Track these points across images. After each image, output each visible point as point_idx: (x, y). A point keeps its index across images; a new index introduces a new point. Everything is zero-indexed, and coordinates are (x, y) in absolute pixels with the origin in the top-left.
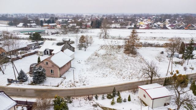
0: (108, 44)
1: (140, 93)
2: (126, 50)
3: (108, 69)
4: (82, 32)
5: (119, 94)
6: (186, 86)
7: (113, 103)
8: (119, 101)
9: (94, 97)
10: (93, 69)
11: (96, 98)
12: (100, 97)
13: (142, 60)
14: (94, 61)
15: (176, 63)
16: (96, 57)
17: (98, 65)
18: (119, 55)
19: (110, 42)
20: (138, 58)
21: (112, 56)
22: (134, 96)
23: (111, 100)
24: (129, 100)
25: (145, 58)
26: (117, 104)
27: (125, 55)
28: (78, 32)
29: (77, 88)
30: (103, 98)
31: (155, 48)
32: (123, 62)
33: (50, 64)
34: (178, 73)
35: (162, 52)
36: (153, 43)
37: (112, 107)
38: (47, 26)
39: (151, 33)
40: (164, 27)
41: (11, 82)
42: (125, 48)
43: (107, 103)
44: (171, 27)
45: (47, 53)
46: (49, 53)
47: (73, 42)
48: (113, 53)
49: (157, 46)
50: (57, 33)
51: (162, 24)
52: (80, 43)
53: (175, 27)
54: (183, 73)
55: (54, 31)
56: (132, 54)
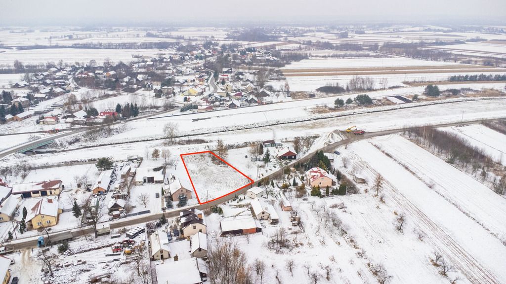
1: (249, 194)
2: (213, 160)
3: (216, 184)
4: (117, 132)
5: (238, 198)
6: (269, 184)
7: (238, 202)
8: (241, 200)
10: (206, 186)
11: (228, 202)
12: (230, 201)
15: (261, 167)
17: (206, 183)
18: (211, 167)
20: (230, 167)
21: (207, 170)
22: (246, 197)
23: (236, 201)
24: (245, 199)
25: (236, 167)
26: (240, 202)
27: (216, 166)
28: (113, 132)
30: (231, 201)
31: (236, 149)
32: (223, 175)
33: (184, 191)
34: (263, 175)
35: (246, 157)
36: (233, 144)
37: (238, 204)
38: (12, 119)
39: (218, 117)
40: (231, 104)
41: (163, 209)
42: (210, 156)
43: (235, 203)
44: (238, 97)
45: (145, 181)
46: (147, 181)
47: (142, 159)
48: (205, 166)
49: (238, 147)
50: (77, 140)
51: (225, 91)
52: (153, 157)
53: (242, 96)
54: (266, 175)
55: (70, 138)
56: (222, 163)
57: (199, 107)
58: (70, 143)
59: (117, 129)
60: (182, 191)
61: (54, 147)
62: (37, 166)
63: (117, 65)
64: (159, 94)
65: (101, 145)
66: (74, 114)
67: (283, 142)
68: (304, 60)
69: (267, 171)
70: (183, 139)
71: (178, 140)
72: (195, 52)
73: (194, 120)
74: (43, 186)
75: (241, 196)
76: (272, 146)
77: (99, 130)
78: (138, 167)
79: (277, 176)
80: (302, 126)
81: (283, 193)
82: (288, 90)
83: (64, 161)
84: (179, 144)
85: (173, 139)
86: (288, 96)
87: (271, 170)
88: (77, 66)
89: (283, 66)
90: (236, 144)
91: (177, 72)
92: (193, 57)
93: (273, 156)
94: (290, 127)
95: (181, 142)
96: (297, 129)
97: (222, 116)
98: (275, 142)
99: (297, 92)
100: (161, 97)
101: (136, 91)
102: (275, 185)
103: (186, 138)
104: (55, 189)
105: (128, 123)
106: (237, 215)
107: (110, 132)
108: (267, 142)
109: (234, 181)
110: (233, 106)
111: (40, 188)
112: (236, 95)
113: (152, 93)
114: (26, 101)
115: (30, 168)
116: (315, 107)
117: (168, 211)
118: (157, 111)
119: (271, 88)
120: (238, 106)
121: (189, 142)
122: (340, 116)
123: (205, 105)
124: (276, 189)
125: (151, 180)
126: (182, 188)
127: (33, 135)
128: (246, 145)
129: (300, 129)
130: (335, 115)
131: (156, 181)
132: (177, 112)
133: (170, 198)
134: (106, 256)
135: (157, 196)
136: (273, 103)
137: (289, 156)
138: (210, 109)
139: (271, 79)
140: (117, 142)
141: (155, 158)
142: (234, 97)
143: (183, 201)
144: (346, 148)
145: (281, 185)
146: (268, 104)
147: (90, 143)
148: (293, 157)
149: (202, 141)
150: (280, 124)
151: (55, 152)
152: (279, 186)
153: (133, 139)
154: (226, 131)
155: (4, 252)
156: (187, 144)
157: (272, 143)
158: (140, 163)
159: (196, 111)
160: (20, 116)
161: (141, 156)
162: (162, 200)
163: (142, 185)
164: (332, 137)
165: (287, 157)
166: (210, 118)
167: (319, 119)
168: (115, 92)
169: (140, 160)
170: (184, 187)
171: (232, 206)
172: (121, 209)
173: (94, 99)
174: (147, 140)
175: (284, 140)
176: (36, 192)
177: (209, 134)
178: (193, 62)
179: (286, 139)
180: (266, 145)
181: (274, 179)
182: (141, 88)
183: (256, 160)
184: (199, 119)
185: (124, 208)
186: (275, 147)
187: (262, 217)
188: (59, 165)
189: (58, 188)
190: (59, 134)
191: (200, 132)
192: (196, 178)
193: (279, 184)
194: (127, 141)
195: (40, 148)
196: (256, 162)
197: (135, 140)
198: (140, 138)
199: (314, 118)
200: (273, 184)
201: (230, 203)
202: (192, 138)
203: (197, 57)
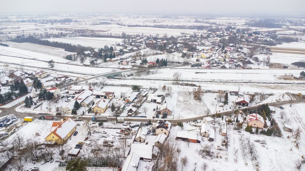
0: (182, 91)
1: (204, 120)
2: (195, 97)
3: (189, 111)
4: (152, 73)
5: (197, 121)
6: (221, 117)
7: (195, 123)
8: (197, 122)
9: (189, 122)
10: (182, 111)
11: (190, 122)
12: (191, 122)
13: (204, 105)
14: (180, 106)
15: (221, 106)
16: (180, 103)
17: (183, 109)
18: (191, 101)
19: (183, 89)
20: (202, 103)
21: (188, 102)
22: (201, 121)
23: (195, 122)
24: (200, 122)
25: (206, 104)
27: (195, 101)
28: (150, 73)
29: (181, 119)
30: (192, 122)
31: (212, 93)
32: (195, 106)
33: (167, 110)
34: (219, 111)
35: (215, 99)
36: (211, 90)
37: (195, 124)
38: (110, 61)
39: (211, 73)
40: (223, 66)
41: (154, 117)
42: (194, 95)
43: (194, 123)
44: (231, 62)
45: (152, 101)
46: (153, 101)
47: (157, 89)
48: (188, 99)
49: (214, 92)
50: (132, 75)
51: (223, 58)
52: (162, 90)
53: (234, 62)
54: (222, 111)
55: (129, 73)
56: (199, 100)
57: (202, 66)
58: (128, 76)
59: (152, 72)
60: (166, 110)
61: (121, 76)
62: (108, 84)
63: (170, 38)
64: (184, 55)
65: (142, 79)
66: (136, 61)
67: (245, 94)
68: (294, 42)
69: (223, 110)
70: (184, 82)
71: (181, 82)
72: (218, 33)
73: (196, 73)
74: (105, 94)
75: (199, 121)
76: (236, 95)
77: (144, 71)
78: (153, 93)
79: (228, 114)
80: (266, 87)
81: (226, 125)
82: (269, 62)
83: (121, 84)
84: (181, 85)
85: (178, 82)
86: (267, 66)
87: (227, 109)
88: (150, 37)
89: (275, 45)
90: (213, 90)
91: (201, 44)
92: (215, 36)
93: (233, 102)
94: (256, 86)
95: (182, 84)
96: (261, 88)
97: (214, 73)
98: (239, 93)
99: (276, 64)
100: (184, 57)
101: (173, 52)
102: (224, 119)
103: (186, 82)
104: (110, 96)
105: (160, 69)
106: (191, 130)
107: (148, 73)
108: (233, 92)
109: (200, 111)
110: (224, 67)
111: (104, 94)
112: (229, 61)
113: (181, 55)
114: (119, 53)
115: (106, 85)
116: (284, 75)
117: (156, 119)
118: (179, 65)
119: (256, 59)
120: (227, 68)
121: (187, 85)
122: (301, 84)
123: (207, 65)
124: (224, 121)
125: (155, 101)
126: (166, 108)
127: (114, 69)
128: (219, 92)
129: (263, 88)
130: (297, 83)
131: (157, 102)
132: (189, 67)
133: (159, 113)
134: (117, 133)
135: (154, 110)
136: (252, 69)
137: (244, 103)
138: (209, 67)
139: (260, 53)
140: (150, 79)
141: (163, 90)
142: (228, 62)
143: (165, 116)
144: (290, 106)
145: (227, 120)
146: (248, 69)
147: (137, 77)
148: (246, 105)
149: (194, 85)
150: (251, 83)
151: (121, 79)
152: (226, 120)
153: (159, 78)
154: (212, 82)
155: (78, 120)
156: (185, 85)
157: (236, 93)
158: (155, 91)
159: (200, 67)
160: (113, 59)
161: (157, 87)
162: (156, 113)
163: (150, 103)
164: (283, 97)
165: (242, 104)
166: (206, 73)
167: (283, 83)
168: (162, 52)
169: (155, 90)
170: (168, 108)
171: (191, 125)
172: (133, 113)
173: (151, 55)
174: (166, 80)
175: (247, 93)
176: (102, 96)
177: (200, 82)
178: (214, 39)
179: (248, 92)
180: (232, 94)
181: (226, 115)
182: (176, 51)
183: (220, 101)
184: (199, 73)
185: (135, 112)
186: (238, 96)
187: (204, 135)
188: (118, 86)
189: (111, 96)
190: (125, 70)
191: (196, 80)
192: (180, 105)
193: (226, 119)
194: (155, 79)
195: (115, 76)
196: (219, 103)
197: (159, 79)
198: (162, 78)
199: (279, 82)
200: (223, 118)
201: (191, 123)
202: (190, 83)
203: (218, 36)
